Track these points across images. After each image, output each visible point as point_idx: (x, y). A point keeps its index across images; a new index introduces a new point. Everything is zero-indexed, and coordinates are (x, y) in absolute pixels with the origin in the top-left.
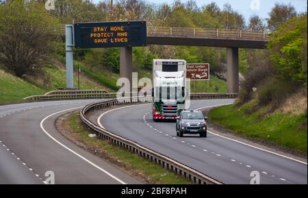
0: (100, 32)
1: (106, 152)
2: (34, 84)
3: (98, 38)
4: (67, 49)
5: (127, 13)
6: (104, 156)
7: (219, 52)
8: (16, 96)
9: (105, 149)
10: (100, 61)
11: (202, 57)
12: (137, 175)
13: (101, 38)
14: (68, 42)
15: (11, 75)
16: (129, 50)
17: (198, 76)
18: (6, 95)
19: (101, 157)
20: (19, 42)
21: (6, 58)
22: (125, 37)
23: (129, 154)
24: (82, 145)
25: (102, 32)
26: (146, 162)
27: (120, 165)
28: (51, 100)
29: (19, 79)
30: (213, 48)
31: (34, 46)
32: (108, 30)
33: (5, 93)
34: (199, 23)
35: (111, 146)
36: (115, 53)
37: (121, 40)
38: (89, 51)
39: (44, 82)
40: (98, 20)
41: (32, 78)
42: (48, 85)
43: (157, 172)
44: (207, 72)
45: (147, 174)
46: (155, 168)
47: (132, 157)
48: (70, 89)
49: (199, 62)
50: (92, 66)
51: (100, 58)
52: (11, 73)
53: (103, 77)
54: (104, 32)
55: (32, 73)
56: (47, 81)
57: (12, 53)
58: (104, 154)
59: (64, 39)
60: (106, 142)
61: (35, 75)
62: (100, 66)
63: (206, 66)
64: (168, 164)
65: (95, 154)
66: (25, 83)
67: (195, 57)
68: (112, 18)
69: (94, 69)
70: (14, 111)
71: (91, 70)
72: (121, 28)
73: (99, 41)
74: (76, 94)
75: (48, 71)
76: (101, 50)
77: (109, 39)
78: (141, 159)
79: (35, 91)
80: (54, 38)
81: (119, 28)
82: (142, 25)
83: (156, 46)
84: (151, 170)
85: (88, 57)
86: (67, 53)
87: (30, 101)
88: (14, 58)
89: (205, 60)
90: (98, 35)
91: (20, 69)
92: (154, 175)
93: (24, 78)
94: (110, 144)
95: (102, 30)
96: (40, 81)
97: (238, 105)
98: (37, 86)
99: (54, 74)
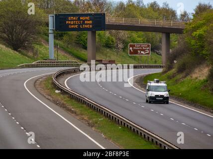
0: (73, 20)
1: (65, 103)
2: (26, 56)
3: (71, 25)
4: (50, 32)
5: (94, 8)
6: (63, 106)
7: (159, 36)
8: (13, 64)
9: (65, 101)
10: (74, 41)
11: (146, 39)
12: (83, 119)
13: (73, 24)
14: (51, 27)
15: (10, 49)
16: (94, 33)
17: (142, 52)
18: (5, 63)
19: (61, 107)
20: (16, 26)
21: (7, 37)
22: (90, 24)
23: (80, 105)
24: (49, 97)
25: (75, 20)
26: (91, 111)
27: (72, 112)
28: (37, 67)
29: (15, 52)
30: (154, 33)
31: (26, 29)
32: (79, 19)
33: (5, 61)
34: (145, 16)
35: (69, 99)
36: (85, 35)
37: (88, 26)
38: (66, 33)
39: (34, 54)
40: (73, 12)
41: (24, 52)
42: (36, 57)
43: (97, 118)
44: (149, 50)
45: (90, 119)
46: (96, 115)
47: (82, 107)
48: (52, 60)
49: (144, 42)
50: (69, 44)
51: (74, 38)
52: (10, 48)
53: (75, 52)
54: (76, 20)
55: (25, 48)
56: (35, 54)
57: (11, 33)
58: (63, 104)
59: (47, 25)
60: (66, 96)
61: (27, 49)
62: (74, 44)
63: (148, 46)
64: (105, 112)
65: (57, 104)
66: (20, 55)
67: (141, 39)
68: (83, 11)
69: (69, 46)
70: (8, 74)
71: (67, 47)
72: (88, 18)
73: (72, 26)
74: (55, 63)
75: (37, 47)
76: (75, 33)
77: (79, 25)
78: (88, 108)
79: (26, 61)
80: (40, 24)
81: (86, 18)
82: (103, 16)
83: (114, 31)
84: (93, 116)
85: (65, 38)
86: (50, 35)
87: (22, 67)
88: (12, 37)
89: (148, 42)
90: (71, 22)
91: (17, 45)
92: (94, 120)
93: (20, 52)
94: (68, 97)
95: (74, 19)
96: (30, 54)
97: (164, 72)
98: (28, 57)
99: (41, 49)
